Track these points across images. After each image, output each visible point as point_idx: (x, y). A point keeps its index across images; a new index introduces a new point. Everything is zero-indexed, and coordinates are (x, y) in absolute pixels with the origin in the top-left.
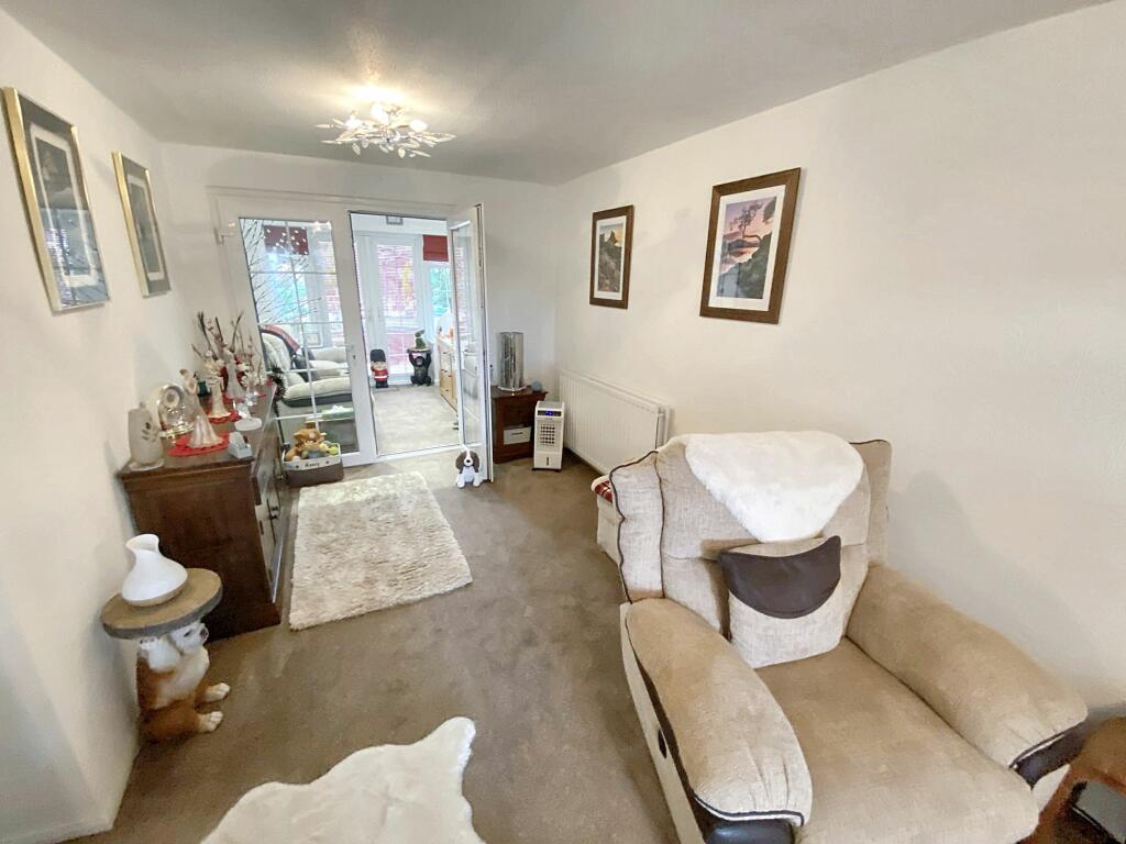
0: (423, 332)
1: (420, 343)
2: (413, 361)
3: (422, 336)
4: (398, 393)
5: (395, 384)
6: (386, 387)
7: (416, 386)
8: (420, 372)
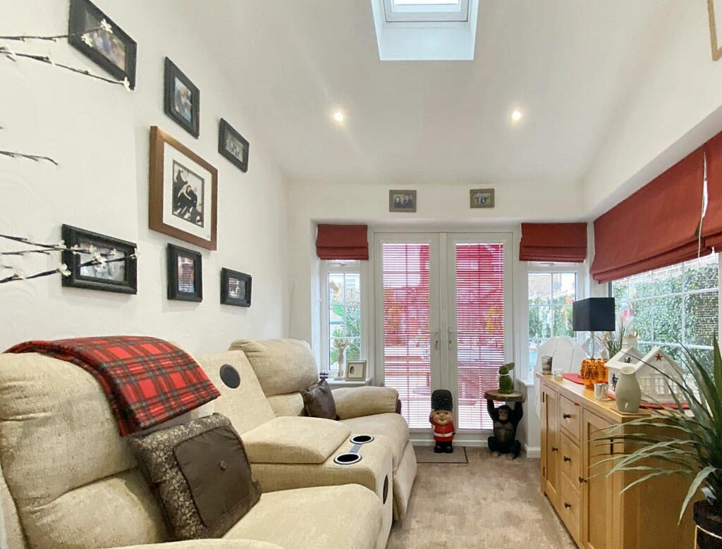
0: (512, 366)
1: (506, 384)
2: (494, 413)
3: (510, 373)
4: (468, 462)
5: (464, 448)
6: (451, 451)
7: (496, 454)
8: (503, 432)
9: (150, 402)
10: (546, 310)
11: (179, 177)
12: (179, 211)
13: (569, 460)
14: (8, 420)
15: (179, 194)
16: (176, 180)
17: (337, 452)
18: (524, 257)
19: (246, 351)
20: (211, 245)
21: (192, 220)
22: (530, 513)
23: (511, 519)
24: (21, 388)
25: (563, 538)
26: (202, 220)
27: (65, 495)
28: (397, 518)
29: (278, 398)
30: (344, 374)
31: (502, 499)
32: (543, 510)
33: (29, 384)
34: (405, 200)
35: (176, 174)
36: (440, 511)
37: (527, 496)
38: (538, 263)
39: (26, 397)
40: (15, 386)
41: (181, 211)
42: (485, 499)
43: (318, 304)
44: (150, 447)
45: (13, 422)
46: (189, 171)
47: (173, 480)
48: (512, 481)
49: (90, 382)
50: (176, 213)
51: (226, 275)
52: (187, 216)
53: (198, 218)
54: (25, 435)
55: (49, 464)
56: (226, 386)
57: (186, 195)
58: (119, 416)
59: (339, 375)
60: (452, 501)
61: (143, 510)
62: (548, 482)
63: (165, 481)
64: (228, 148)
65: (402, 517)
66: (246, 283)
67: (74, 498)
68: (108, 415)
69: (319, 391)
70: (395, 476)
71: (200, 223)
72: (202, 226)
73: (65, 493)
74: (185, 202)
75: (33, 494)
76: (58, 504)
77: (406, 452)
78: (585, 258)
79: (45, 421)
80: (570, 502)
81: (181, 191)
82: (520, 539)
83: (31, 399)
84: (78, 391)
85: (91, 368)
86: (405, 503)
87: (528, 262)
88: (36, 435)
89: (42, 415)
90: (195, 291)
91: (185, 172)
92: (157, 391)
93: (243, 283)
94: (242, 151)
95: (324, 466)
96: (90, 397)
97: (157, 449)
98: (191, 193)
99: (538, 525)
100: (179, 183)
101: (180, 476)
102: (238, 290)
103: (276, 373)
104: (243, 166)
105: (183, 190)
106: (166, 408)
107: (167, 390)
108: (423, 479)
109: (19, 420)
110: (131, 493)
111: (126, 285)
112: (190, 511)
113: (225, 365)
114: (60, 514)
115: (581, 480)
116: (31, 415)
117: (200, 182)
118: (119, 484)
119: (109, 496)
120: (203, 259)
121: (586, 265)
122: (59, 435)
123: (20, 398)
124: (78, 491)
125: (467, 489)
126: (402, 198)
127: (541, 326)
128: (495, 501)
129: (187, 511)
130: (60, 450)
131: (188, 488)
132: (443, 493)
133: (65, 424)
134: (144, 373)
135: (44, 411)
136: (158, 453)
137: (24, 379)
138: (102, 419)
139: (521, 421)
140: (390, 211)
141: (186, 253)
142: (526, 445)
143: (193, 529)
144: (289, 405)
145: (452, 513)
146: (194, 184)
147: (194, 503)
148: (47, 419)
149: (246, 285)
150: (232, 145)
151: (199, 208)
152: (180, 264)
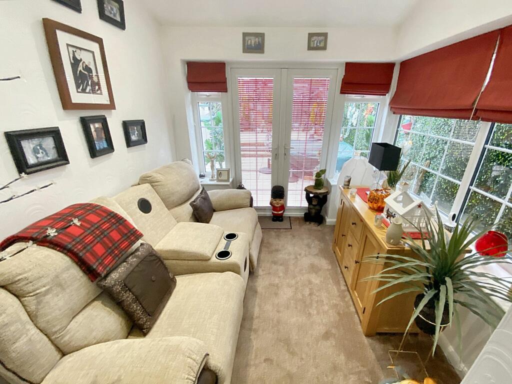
0: (323, 171)
1: (319, 183)
2: (309, 199)
3: (322, 177)
4: (291, 229)
5: (290, 217)
6: (282, 220)
7: (308, 223)
8: (313, 211)
9: (102, 258)
10: (353, 111)
11: (74, 58)
12: (81, 88)
13: (351, 246)
14: (26, 297)
15: (78, 72)
16: (72, 61)
17: (217, 250)
18: (344, 91)
19: (151, 182)
20: (111, 106)
21: (93, 91)
22: (324, 264)
23: (314, 269)
24: (26, 278)
25: (341, 282)
26: (100, 88)
27: (71, 323)
28: (251, 271)
29: (176, 209)
30: (216, 176)
31: (309, 254)
32: (332, 263)
33: (30, 274)
34: (255, 42)
35: (71, 56)
36: (275, 263)
37: (324, 253)
38: (353, 96)
39: (31, 282)
40: (22, 278)
41: (83, 87)
42: (300, 255)
43: (193, 128)
44: (110, 285)
45: (30, 298)
46: (81, 49)
47: (128, 297)
48: (317, 242)
49: (64, 259)
50: (79, 90)
51: (126, 125)
52: (89, 88)
53: (97, 88)
54: (39, 303)
55: (58, 312)
56: (143, 214)
57: (83, 71)
58: (88, 273)
59: (212, 177)
60: (281, 256)
61: (115, 314)
62: (337, 247)
63: (123, 300)
64: (107, 13)
65: (254, 269)
66: (141, 127)
67: (76, 322)
68: (81, 274)
69: (202, 199)
70: (250, 251)
71: (99, 92)
72: (101, 94)
73: (71, 321)
74: (84, 78)
75: (54, 330)
76: (69, 329)
77: (256, 230)
78: (388, 93)
79: (47, 293)
80: (348, 266)
81: (79, 69)
82: (318, 282)
83: (34, 282)
84: (60, 268)
85: (62, 250)
86: (255, 263)
87: (346, 95)
88: (44, 301)
89: (44, 289)
90: (108, 145)
91: (78, 51)
92: (105, 249)
93: (139, 127)
94: (118, 11)
95: (210, 261)
96: (68, 269)
97: (115, 285)
98: (88, 69)
99: (328, 273)
100: (76, 63)
101: (131, 295)
102: (137, 134)
103: (173, 194)
104: (121, 25)
105: (80, 68)
106: (113, 257)
107: (111, 245)
108: (265, 241)
109: (32, 296)
110: (106, 308)
111: (60, 160)
112: (141, 311)
113: (140, 199)
114: (72, 334)
115: (356, 262)
116: (38, 291)
117: (91, 55)
118: (98, 304)
119: (95, 314)
120: (108, 119)
121: (388, 98)
122: (58, 296)
123: (28, 284)
124: (77, 317)
125: (290, 248)
126: (253, 41)
127: (348, 122)
128: (306, 256)
129: (139, 312)
130: (61, 303)
131: (137, 299)
132: (277, 250)
133: (59, 289)
134: (94, 240)
135: (44, 286)
136: (116, 287)
137: (26, 272)
138: (78, 277)
139: (324, 205)
140: (243, 52)
141: (95, 119)
142: (326, 217)
143: (145, 319)
144: (184, 212)
145: (281, 265)
146: (86, 58)
147: (142, 306)
148: (48, 290)
149: (141, 129)
150: (109, 8)
151: (95, 79)
152: (93, 130)
